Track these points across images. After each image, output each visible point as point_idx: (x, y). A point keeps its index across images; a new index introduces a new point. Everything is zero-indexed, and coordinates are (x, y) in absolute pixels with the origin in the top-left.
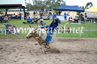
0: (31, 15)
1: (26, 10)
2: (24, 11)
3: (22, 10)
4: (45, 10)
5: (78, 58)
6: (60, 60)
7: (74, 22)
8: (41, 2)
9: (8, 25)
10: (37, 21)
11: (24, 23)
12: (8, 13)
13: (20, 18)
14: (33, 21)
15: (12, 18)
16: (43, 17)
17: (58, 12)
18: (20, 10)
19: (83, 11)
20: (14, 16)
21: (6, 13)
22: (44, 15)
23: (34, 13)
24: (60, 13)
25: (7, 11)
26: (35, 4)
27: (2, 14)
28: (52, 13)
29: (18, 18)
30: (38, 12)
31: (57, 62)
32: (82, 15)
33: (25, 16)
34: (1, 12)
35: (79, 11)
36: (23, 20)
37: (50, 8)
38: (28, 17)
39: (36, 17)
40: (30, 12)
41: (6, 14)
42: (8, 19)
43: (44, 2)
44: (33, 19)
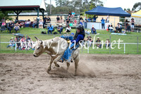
0: (53, 22)
1: (45, 13)
2: (43, 15)
3: (41, 14)
4: (73, 14)
5: (121, 84)
6: (96, 88)
7: (115, 32)
8: (68, 3)
9: (19, 37)
10: (62, 30)
11: (43, 33)
12: (20, 18)
13: (37, 25)
14: (56, 30)
15: (26, 26)
16: (71, 24)
17: (92, 16)
18: (36, 14)
19: (129, 16)
20: (28, 23)
21: (17, 18)
22: (71, 22)
23: (58, 19)
24: (95, 18)
25: (18, 15)
26: (59, 5)
27: (11, 19)
28: (84, 18)
29: (34, 25)
30: (63, 17)
31: (90, 91)
32: (127, 21)
33: (44, 23)
34: (10, 17)
35: (122, 16)
36: (41, 29)
37: (81, 11)
38: (48, 25)
39: (60, 24)
40: (51, 17)
41: (17, 21)
42: (20, 27)
43: (72, 2)
44: (56, 27)
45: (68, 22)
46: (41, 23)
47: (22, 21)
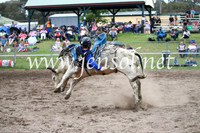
0: (165, 24)
1: (153, 12)
2: (150, 15)
3: (146, 13)
11: (150, 40)
12: (117, 20)
14: (168, 36)
18: (140, 13)
20: (129, 26)
21: (113, 20)
23: (171, 20)
25: (114, 16)
27: (104, 22)
29: (138, 29)
30: (179, 17)
33: (152, 26)
34: (103, 19)
36: (148, 34)
38: (157, 28)
39: (175, 27)
40: (162, 18)
44: (169, 32)
45: (185, 24)
46: (147, 26)
47: (120, 24)
